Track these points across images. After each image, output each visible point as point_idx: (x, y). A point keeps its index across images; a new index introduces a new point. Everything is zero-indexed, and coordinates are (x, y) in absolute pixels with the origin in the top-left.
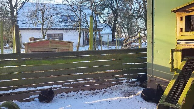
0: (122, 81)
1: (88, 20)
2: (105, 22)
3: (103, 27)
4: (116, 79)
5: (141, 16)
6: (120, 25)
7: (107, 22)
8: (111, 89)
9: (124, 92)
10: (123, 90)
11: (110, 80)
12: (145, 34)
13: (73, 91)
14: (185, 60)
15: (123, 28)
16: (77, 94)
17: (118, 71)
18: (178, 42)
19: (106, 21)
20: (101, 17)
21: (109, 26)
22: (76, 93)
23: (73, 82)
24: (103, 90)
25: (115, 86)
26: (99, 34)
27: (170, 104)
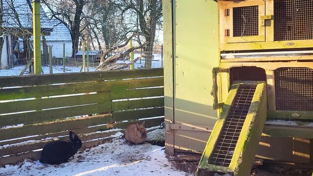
0: (112, 136)
1: (18, 9)
2: (57, 16)
3: (51, 27)
4: (100, 132)
5: (131, 6)
6: (88, 24)
7: (60, 16)
8: (92, 152)
9: (119, 156)
10: (117, 152)
11: (90, 134)
12: (140, 43)
13: (10, 164)
14: (234, 88)
15: (95, 30)
16: (20, 169)
17: (103, 115)
18: (222, 55)
19: (58, 14)
20: (47, 4)
21: (66, 24)
22: (16, 167)
23: (8, 145)
24: (76, 155)
25: (100, 146)
26: (44, 41)
27: (219, 167)
